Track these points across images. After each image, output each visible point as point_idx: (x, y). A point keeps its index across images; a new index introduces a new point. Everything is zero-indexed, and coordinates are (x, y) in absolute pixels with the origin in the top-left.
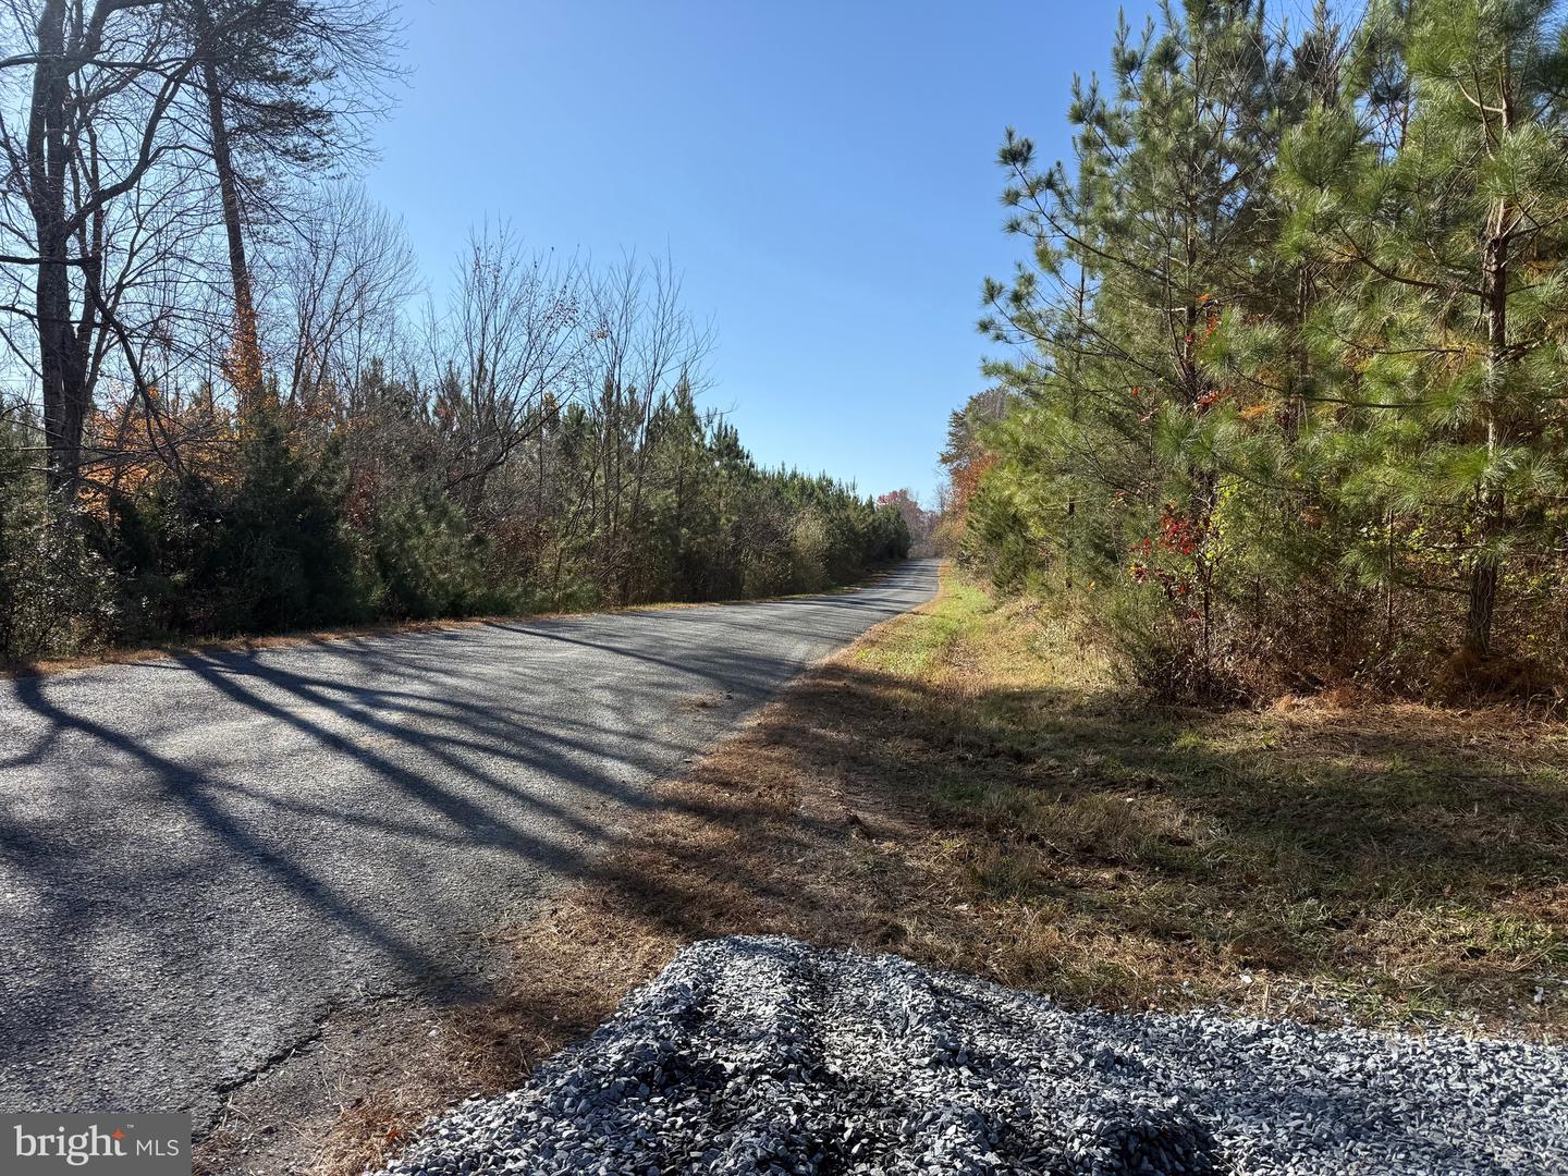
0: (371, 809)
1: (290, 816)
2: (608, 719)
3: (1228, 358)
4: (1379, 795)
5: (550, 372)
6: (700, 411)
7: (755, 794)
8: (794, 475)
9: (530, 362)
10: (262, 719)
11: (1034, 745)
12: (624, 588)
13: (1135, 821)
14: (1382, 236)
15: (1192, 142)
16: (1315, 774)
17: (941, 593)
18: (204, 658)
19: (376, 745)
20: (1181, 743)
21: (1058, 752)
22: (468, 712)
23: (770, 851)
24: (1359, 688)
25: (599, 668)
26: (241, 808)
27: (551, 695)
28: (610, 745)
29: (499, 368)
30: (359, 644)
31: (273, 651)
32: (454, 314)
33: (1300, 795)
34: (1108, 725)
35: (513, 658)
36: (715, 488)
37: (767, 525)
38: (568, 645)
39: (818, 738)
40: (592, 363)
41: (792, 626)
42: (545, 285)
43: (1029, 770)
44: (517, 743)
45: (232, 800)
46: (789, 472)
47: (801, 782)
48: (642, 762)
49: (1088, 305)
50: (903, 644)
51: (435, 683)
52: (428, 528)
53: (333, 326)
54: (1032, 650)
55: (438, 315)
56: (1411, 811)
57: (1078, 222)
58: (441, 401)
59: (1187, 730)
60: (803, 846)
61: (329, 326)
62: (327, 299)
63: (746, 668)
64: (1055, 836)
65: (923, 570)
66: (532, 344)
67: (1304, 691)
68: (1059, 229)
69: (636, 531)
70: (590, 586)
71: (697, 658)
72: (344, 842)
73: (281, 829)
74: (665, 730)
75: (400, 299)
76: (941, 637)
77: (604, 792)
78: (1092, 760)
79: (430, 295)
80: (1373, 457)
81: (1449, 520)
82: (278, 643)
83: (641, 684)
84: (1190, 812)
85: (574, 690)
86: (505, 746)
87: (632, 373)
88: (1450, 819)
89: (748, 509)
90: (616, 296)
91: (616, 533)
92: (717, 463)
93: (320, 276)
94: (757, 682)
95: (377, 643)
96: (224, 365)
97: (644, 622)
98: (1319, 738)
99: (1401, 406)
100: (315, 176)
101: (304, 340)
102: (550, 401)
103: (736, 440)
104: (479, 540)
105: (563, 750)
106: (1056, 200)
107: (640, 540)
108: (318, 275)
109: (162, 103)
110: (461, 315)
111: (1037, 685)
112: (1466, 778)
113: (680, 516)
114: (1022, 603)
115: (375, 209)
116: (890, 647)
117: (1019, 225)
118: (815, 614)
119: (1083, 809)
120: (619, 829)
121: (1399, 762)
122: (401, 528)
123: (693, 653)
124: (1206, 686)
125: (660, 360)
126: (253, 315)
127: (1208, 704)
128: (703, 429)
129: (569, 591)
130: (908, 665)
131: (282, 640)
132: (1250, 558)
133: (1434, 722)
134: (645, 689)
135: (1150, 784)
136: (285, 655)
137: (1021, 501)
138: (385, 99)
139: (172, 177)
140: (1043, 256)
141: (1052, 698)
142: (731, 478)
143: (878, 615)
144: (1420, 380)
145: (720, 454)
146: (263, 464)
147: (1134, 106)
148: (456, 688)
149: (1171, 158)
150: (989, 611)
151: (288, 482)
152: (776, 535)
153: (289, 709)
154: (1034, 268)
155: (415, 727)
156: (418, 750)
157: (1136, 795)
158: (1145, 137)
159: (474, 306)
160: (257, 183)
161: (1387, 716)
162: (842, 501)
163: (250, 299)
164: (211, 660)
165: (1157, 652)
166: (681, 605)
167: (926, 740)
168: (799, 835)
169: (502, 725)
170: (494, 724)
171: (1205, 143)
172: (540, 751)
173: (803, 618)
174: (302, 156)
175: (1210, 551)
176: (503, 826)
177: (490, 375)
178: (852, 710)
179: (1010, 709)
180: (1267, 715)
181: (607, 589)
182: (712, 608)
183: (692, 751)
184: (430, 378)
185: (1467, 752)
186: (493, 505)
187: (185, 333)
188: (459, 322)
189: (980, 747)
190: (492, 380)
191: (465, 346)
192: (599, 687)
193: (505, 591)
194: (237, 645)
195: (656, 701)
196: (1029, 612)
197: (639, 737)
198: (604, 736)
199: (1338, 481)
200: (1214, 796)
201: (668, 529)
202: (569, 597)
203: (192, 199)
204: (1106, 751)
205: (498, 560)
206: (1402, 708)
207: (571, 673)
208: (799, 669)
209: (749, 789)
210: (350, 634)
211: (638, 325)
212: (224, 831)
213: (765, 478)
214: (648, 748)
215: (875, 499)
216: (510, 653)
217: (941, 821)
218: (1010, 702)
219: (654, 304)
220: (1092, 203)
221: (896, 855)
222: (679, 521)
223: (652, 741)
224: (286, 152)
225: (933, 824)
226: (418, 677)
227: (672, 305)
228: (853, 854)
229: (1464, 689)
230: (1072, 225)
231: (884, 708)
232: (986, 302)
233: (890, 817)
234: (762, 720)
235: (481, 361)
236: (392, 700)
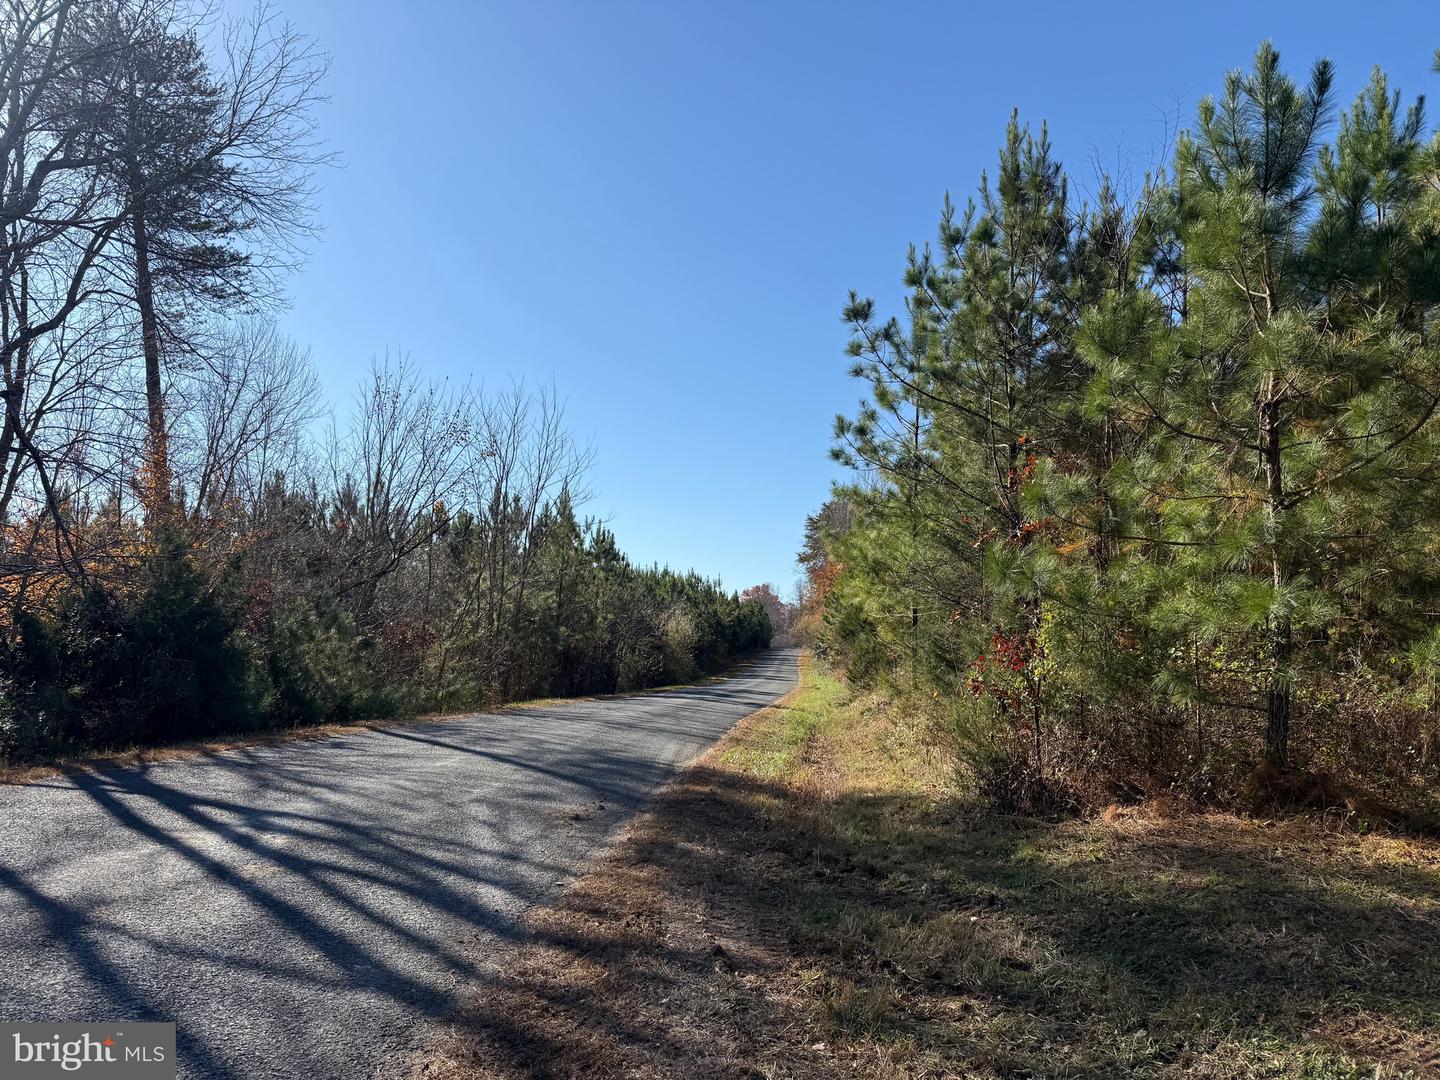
0: (251, 950)
1: (171, 961)
2: (483, 837)
3: (1044, 501)
4: (1197, 913)
5: (440, 488)
6: (579, 519)
7: (624, 923)
8: (666, 572)
9: (424, 478)
10: (149, 847)
11: (886, 858)
12: (505, 684)
13: (979, 944)
14: (1171, 398)
15: (1009, 307)
16: (1140, 890)
17: (800, 684)
18: (96, 775)
19: (259, 874)
20: (1020, 855)
21: (908, 866)
22: (351, 833)
23: (637, 989)
24: (1176, 798)
25: (477, 778)
26: (123, 953)
27: (427, 814)
28: (485, 869)
29: (394, 484)
30: (249, 755)
31: (164, 766)
32: (355, 435)
33: (1128, 913)
34: (954, 835)
35: (395, 769)
36: (592, 589)
37: (642, 620)
38: (447, 751)
39: (686, 853)
40: (482, 479)
41: (663, 723)
42: (440, 410)
43: (883, 887)
44: (397, 868)
45: (114, 945)
46: (661, 570)
47: (669, 907)
48: (515, 887)
49: (921, 438)
50: (764, 744)
51: (319, 800)
52: (319, 634)
53: (240, 445)
54: (884, 749)
55: (339, 436)
56: (1227, 930)
57: (912, 369)
58: (338, 511)
59: (1025, 841)
60: (668, 983)
61: (236, 443)
62: (235, 422)
63: (618, 772)
64: (907, 961)
65: (784, 659)
66: (424, 463)
67: (1128, 800)
68: (896, 376)
69: (517, 630)
70: (472, 684)
71: (572, 764)
72: (223, 990)
73: (161, 976)
74: (539, 848)
75: (304, 421)
76: (801, 732)
77: (478, 923)
78: (939, 874)
79: (334, 418)
80: (1175, 586)
81: (1243, 645)
82: (170, 756)
83: (518, 796)
84: (1028, 933)
85: (452, 805)
86: (384, 872)
87: (518, 484)
88: (1261, 938)
89: (624, 607)
90: (505, 418)
91: (499, 632)
92: (595, 565)
93: (229, 401)
94: (628, 789)
95: (267, 754)
96: (134, 484)
97: (523, 722)
98: (1143, 849)
99: (1198, 542)
100: (230, 311)
101: (212, 458)
102: (440, 510)
103: (613, 543)
104: (367, 644)
105: (438, 875)
106: (892, 349)
107: (522, 638)
108: (228, 401)
109: (91, 252)
110: (361, 435)
111: (887, 788)
112: (1273, 894)
113: (558, 616)
114: (875, 698)
115: (285, 342)
116: (754, 744)
117: (862, 371)
118: (684, 709)
119: (932, 932)
120: (490, 966)
121: (1213, 877)
122: (293, 634)
123: (569, 757)
124: (1040, 794)
125: (544, 475)
126: (165, 437)
127: (1042, 813)
128: (582, 535)
129: (452, 689)
130: (769, 766)
131: (174, 752)
132: (1072, 674)
133: (1244, 832)
134: (521, 801)
135: (992, 900)
136: (176, 770)
137: (872, 609)
138: (297, 253)
139: (96, 316)
140: (883, 396)
141: (902, 802)
142: (607, 580)
143: (743, 709)
144: (1212, 521)
145: (597, 558)
146: (166, 579)
147: (958, 273)
148: (339, 805)
149: (990, 320)
150: (844, 705)
151: (188, 595)
152: (649, 630)
153: (175, 834)
154: (874, 405)
155: (297, 852)
156: (299, 879)
157: (980, 913)
158: (969, 300)
159: (373, 427)
160: (175, 316)
161: (1203, 826)
162: (709, 594)
163: (163, 422)
164: (103, 778)
165: (995, 761)
166: (559, 701)
167: (786, 853)
168: (666, 970)
169: (381, 848)
170: (373, 847)
171: (1020, 305)
172: (417, 876)
173: (672, 715)
174: (218, 294)
175: (1037, 668)
176: (379, 965)
177: (385, 490)
178: (718, 819)
179: (865, 817)
180: (1095, 825)
181: (489, 685)
182: (587, 704)
183: (564, 872)
184: (329, 490)
185: (1274, 866)
186: (384, 606)
187: (99, 456)
188: (358, 443)
189: (837, 861)
190: (388, 494)
191: (363, 463)
192: (477, 801)
193: (393, 692)
194: (127, 758)
195: (530, 814)
196: (880, 709)
197: (513, 857)
198: (480, 858)
199: (1147, 610)
200: (1050, 913)
201: (546, 628)
202: (452, 695)
203: (113, 335)
204: (953, 865)
205: (385, 660)
206: (1215, 818)
207: (450, 785)
208: (669, 772)
209: (618, 917)
210: (241, 744)
211: (524, 444)
212: (104, 981)
213: (639, 576)
214: (521, 869)
215: (740, 593)
216: (393, 763)
217: (799, 947)
218: (864, 808)
219: (539, 426)
220: (923, 352)
221: (758, 989)
222: (559, 620)
223: (526, 861)
224: (205, 290)
225: (793, 950)
226: (303, 794)
227: (556, 427)
228: (715, 990)
229: (1268, 800)
230: (906, 371)
231: (746, 817)
232: (838, 436)
233: (753, 944)
234: (631, 835)
235: (378, 475)
236: (277, 821)
